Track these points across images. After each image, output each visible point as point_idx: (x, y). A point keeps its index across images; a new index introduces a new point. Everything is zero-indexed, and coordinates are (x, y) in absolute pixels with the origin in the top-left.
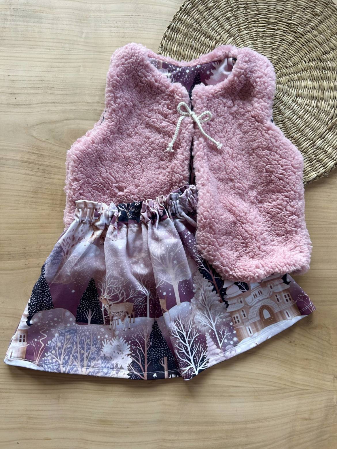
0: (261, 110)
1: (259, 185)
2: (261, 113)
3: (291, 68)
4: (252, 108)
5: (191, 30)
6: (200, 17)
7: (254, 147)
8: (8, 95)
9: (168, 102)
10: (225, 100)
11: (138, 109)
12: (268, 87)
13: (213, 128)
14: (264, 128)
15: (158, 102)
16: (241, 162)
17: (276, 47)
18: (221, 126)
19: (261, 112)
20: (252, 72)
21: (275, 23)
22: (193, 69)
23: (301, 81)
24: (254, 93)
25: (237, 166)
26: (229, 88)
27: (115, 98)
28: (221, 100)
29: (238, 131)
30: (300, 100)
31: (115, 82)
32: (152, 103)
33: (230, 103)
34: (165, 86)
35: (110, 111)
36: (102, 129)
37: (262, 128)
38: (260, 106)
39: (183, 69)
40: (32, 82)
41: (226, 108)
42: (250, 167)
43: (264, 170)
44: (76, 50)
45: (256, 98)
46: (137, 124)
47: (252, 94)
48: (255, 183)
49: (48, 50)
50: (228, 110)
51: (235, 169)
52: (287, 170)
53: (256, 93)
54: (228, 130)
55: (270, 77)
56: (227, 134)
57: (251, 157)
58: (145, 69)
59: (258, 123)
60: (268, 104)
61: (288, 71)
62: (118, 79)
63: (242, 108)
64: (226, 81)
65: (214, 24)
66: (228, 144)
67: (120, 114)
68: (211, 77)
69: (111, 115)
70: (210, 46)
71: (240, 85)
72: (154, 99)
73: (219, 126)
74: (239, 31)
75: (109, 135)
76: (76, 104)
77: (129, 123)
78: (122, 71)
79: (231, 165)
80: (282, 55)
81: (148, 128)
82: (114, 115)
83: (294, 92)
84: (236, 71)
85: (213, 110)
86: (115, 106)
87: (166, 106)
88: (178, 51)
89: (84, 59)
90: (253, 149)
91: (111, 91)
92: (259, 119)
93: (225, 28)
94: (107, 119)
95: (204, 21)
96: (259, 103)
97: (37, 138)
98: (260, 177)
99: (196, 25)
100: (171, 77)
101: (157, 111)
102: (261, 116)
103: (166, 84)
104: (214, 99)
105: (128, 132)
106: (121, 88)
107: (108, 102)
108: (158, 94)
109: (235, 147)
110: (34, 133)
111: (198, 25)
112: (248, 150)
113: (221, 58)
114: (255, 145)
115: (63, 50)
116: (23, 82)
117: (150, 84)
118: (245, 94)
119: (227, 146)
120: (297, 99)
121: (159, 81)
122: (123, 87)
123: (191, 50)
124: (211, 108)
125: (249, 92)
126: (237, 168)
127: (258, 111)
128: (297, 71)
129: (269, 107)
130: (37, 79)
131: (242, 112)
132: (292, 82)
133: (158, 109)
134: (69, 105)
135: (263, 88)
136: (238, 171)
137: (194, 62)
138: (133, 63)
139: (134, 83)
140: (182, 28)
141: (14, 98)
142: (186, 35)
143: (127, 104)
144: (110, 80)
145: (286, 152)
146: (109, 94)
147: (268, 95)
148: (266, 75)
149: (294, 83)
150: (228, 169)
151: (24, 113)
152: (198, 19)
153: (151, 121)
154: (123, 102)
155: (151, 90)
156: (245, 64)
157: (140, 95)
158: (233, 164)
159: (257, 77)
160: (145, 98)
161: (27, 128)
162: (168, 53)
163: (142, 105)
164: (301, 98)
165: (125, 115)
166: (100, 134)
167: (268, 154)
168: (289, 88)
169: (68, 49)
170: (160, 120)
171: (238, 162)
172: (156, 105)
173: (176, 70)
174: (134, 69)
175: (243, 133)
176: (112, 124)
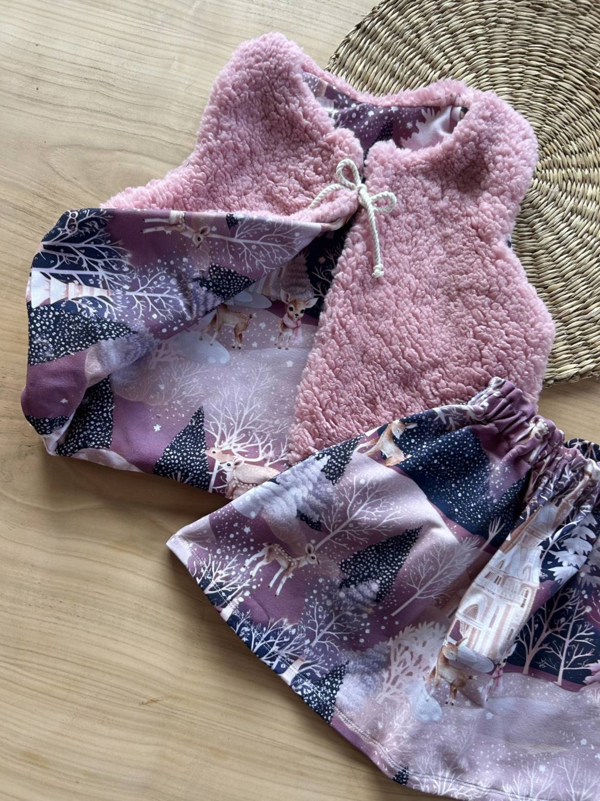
0: (491, 216)
1: (453, 360)
2: (490, 223)
3: (573, 156)
4: (476, 209)
5: (400, 41)
7: (461, 285)
8: (25, 79)
9: (319, 159)
10: (427, 184)
11: (258, 161)
12: (515, 175)
13: (393, 231)
14: (490, 252)
15: (299, 157)
16: (429, 309)
17: (554, 110)
18: (409, 231)
19: (491, 220)
20: (492, 141)
21: (561, 67)
22: (381, 112)
23: (586, 185)
24: (486, 182)
25: (419, 315)
26: (440, 162)
27: (218, 128)
28: (420, 181)
29: (438, 249)
30: (577, 220)
31: (226, 97)
32: (288, 157)
33: (435, 190)
34: (319, 129)
35: (202, 150)
36: (176, 179)
37: (486, 252)
38: (492, 209)
39: (363, 107)
40: (77, 67)
41: (426, 199)
42: (444, 322)
43: (471, 333)
44: (175, 28)
45: (489, 192)
46: (248, 188)
47: (482, 183)
48: (445, 355)
49: (123, 17)
50: (429, 204)
51: (413, 319)
52: (514, 345)
53: (491, 182)
54: (420, 241)
55: (525, 159)
56: (416, 249)
57: (452, 303)
58: (289, 87)
59: (482, 240)
60: (508, 208)
61: (567, 159)
62: (234, 93)
63: (456, 206)
64: (439, 147)
65: (445, 40)
66: (412, 268)
67: (221, 160)
68: (414, 135)
69: (201, 158)
70: (429, 79)
71: (464, 159)
72: (293, 150)
73: (405, 231)
74: (489, 65)
75: (187, 194)
76: (148, 126)
77: (235, 182)
78: (244, 80)
79: (407, 309)
80: (561, 128)
81: (267, 202)
82: (207, 160)
83: (570, 203)
84: (462, 131)
85: (400, 196)
86: (214, 143)
87: (312, 167)
88: (366, 73)
89: (186, 47)
90: (459, 290)
91: (214, 114)
92: (485, 234)
93: (465, 52)
94: (193, 164)
95: (427, 31)
96: (490, 203)
97: (56, 170)
98: (458, 345)
99: (411, 34)
100: (336, 117)
101: (293, 173)
102: (490, 228)
103: (324, 126)
104: (408, 176)
105: (228, 199)
106: (235, 112)
107: (203, 133)
108: (304, 142)
109: (425, 277)
110: (53, 160)
111: (415, 35)
112: (449, 289)
113: (440, 103)
114: (465, 281)
115: (150, 22)
116: (61, 62)
117: (292, 118)
118: (469, 180)
119: (411, 272)
120: (572, 218)
121: (312, 117)
122: (240, 112)
123: (390, 78)
124: (399, 191)
125: (478, 179)
126: (417, 318)
127: (485, 217)
128: (583, 163)
129: (510, 215)
130: (87, 62)
131: (456, 213)
132: (569, 183)
133: (295, 171)
134: (134, 124)
135: (506, 175)
136: (418, 323)
137: (388, 99)
138: (268, 70)
139: (263, 110)
140: (383, 33)
141: (35, 87)
142: (386, 49)
143: (240, 145)
144: (216, 91)
145: (521, 310)
146: (209, 117)
147: (512, 191)
148: (517, 153)
149: (572, 184)
150: (400, 316)
151: (46, 119)
152: (417, 24)
153: (277, 190)
154: (232, 139)
155: (292, 132)
156: (481, 121)
157: (268, 135)
158: (413, 308)
159: (499, 153)
160: (276, 143)
161: (42, 147)
162: (345, 73)
163: (268, 156)
164: (579, 216)
165: (228, 165)
166: (171, 188)
167: (486, 303)
168: (561, 193)
169: (160, 23)
170: (295, 191)
171: (423, 308)
172: (294, 161)
173: (349, 106)
174: (269, 82)
175: (447, 253)
176: (200, 175)
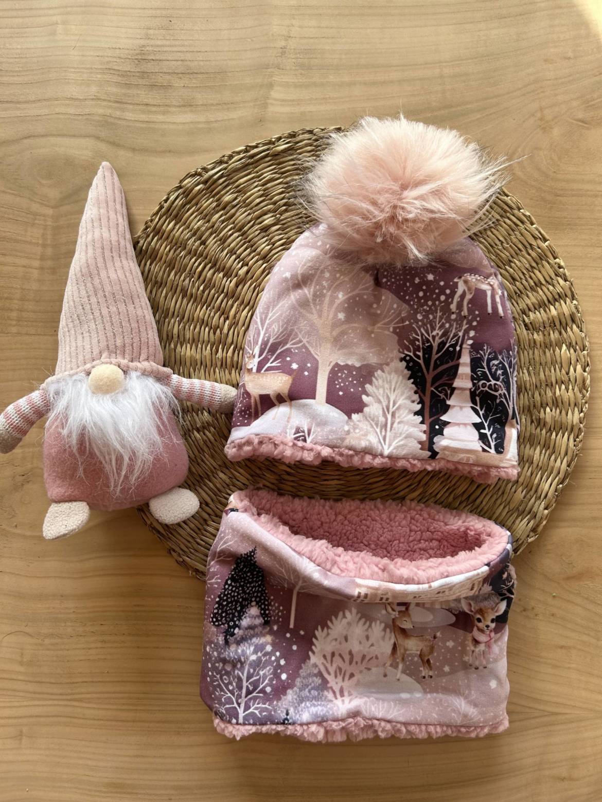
6: (202, 226)
